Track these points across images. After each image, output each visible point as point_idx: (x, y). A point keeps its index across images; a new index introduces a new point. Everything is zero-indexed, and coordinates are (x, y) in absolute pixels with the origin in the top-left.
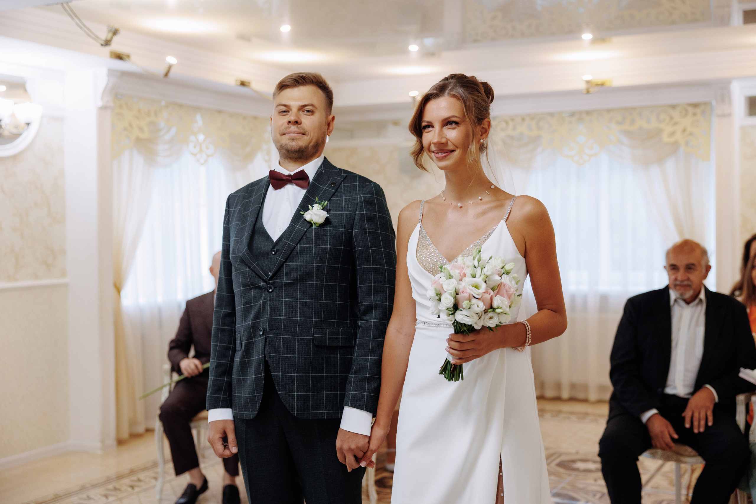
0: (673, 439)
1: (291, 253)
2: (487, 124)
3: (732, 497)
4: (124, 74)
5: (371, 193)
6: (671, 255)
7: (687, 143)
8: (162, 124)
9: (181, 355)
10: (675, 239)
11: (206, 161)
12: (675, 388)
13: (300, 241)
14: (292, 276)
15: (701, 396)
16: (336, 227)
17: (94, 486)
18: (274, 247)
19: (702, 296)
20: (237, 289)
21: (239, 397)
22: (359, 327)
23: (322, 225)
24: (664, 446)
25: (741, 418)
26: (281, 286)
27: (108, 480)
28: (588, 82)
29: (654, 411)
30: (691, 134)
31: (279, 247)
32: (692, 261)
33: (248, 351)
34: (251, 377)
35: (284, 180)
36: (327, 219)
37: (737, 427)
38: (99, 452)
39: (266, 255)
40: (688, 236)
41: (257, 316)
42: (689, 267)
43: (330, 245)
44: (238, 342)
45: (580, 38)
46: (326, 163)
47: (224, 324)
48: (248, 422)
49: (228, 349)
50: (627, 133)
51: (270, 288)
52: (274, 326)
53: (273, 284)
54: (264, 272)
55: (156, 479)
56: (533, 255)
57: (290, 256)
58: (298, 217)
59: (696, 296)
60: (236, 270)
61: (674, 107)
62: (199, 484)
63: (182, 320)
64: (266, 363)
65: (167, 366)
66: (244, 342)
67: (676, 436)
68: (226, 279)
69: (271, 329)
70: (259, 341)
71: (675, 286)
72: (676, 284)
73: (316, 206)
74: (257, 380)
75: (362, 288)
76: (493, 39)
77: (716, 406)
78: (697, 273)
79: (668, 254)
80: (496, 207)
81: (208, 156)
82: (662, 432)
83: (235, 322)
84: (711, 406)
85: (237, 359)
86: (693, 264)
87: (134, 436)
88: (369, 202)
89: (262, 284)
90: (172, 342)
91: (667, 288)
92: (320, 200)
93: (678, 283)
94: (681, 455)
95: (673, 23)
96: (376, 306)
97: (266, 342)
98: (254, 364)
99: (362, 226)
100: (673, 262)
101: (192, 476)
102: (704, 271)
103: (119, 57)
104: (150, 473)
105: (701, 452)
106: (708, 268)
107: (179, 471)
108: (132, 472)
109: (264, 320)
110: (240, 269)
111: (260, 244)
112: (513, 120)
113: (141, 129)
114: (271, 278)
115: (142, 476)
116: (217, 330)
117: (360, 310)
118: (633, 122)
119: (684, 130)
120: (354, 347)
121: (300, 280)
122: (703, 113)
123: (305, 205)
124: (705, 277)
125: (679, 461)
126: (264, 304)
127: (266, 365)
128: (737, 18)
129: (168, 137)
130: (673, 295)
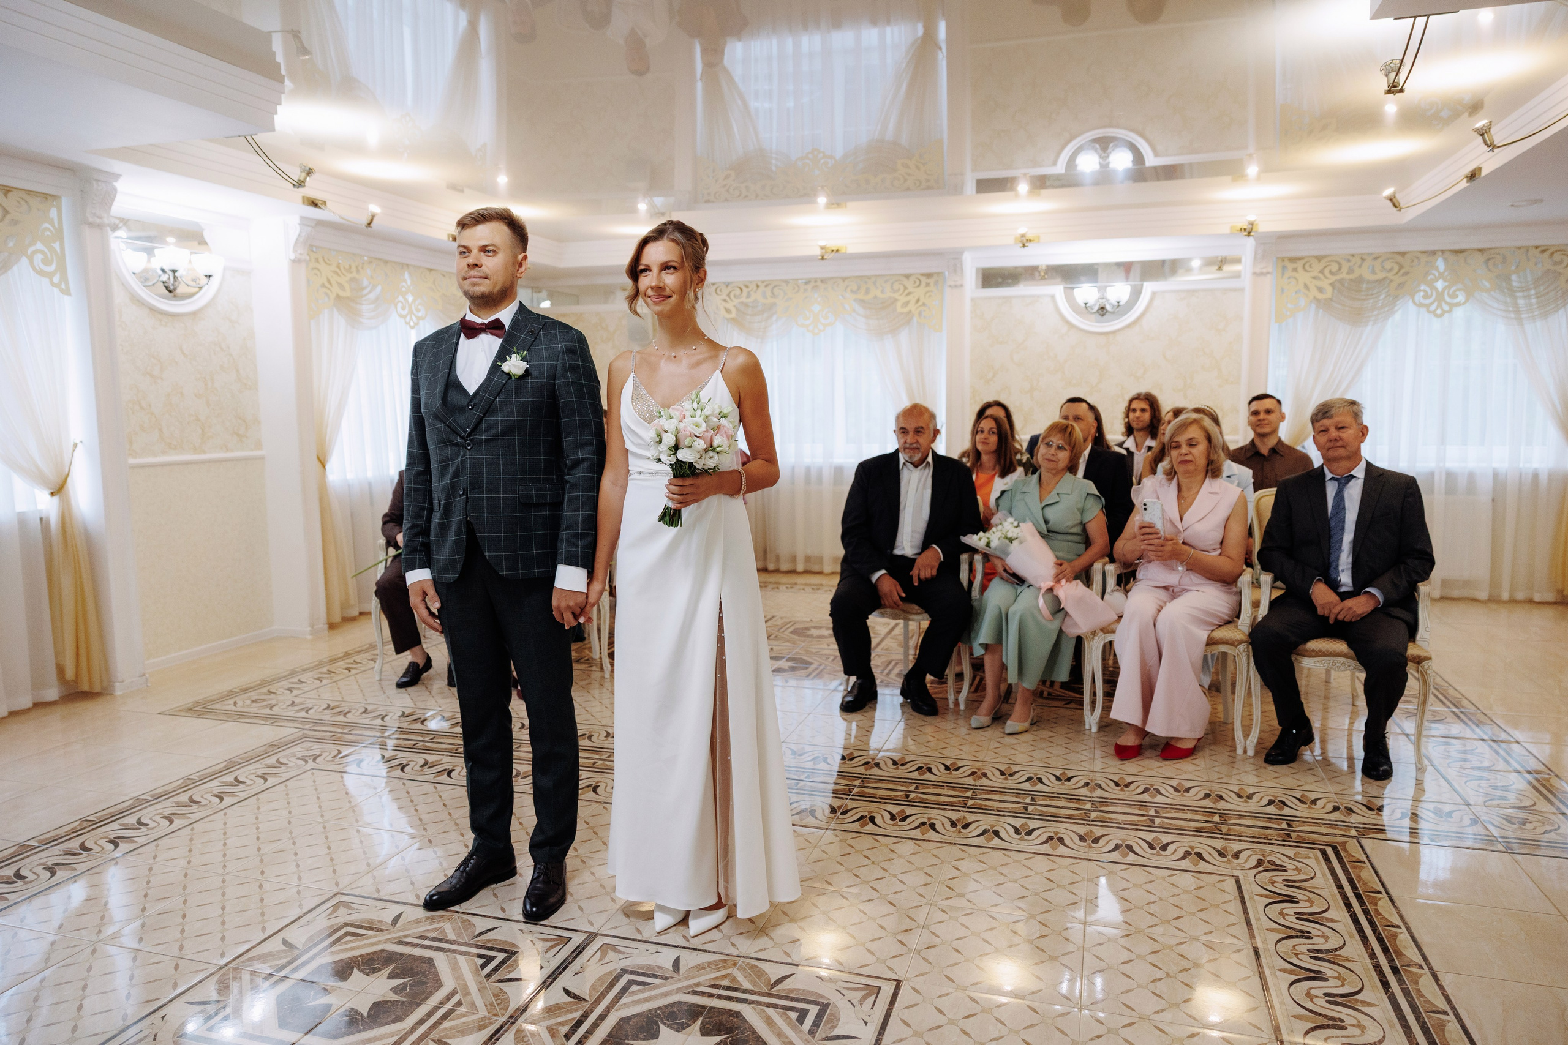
0: (900, 597)
1: (490, 407)
2: (703, 273)
3: (956, 650)
4: (320, 223)
5: (573, 341)
6: (901, 418)
7: (920, 314)
8: (365, 282)
9: (396, 529)
10: (906, 404)
11: (417, 324)
12: (903, 549)
13: (498, 394)
14: (493, 431)
15: (928, 554)
16: (537, 378)
17: (305, 670)
18: (471, 401)
19: (930, 459)
20: (431, 446)
21: (438, 560)
22: (568, 482)
23: (522, 377)
24: (892, 604)
25: (964, 576)
26: (481, 442)
27: (321, 664)
28: (822, 248)
29: (883, 572)
30: (924, 304)
31: (476, 401)
32: (921, 424)
33: (447, 512)
34: (451, 539)
35: (476, 329)
36: (527, 370)
37: (961, 585)
38: (309, 637)
39: (462, 410)
40: (919, 401)
41: (456, 475)
42: (918, 431)
43: (532, 398)
44: (436, 502)
45: (815, 202)
46: (522, 307)
47: (416, 483)
48: (448, 586)
49: (423, 508)
50: (862, 302)
51: (469, 445)
52: (475, 485)
53: (471, 440)
54: (461, 428)
55: (374, 660)
56: (747, 405)
57: (489, 410)
58: (495, 369)
59: (923, 460)
60: (430, 426)
61: (907, 276)
62: (421, 662)
63: (395, 493)
64: (468, 523)
65: (382, 541)
66: (442, 502)
67: (903, 595)
68: (418, 436)
69: (473, 488)
70: (459, 502)
71: (905, 448)
72: (906, 447)
73: (514, 356)
74: (457, 542)
75: (567, 443)
76: (726, 200)
77: (941, 564)
78: (925, 436)
79: (898, 418)
80: (710, 358)
81: (419, 318)
82: (891, 591)
83: (431, 481)
84: (937, 565)
85: (436, 519)
86: (922, 427)
87: (347, 620)
88: (570, 351)
89: (459, 440)
90: (385, 515)
91: (897, 452)
92: (517, 349)
93: (908, 446)
94: (910, 613)
95: (908, 189)
96: (584, 460)
97: (467, 502)
98: (454, 526)
99: (564, 376)
100: (903, 425)
101: (414, 655)
102: (932, 435)
103: (314, 204)
104: (368, 655)
105: (927, 609)
106: (937, 432)
107: (399, 650)
108: (347, 655)
109: (465, 479)
110: (434, 425)
111: (454, 397)
112: (747, 287)
113: (341, 286)
114: (470, 434)
115: (358, 658)
116: (410, 489)
117: (566, 465)
118: (867, 291)
119: (918, 301)
120: (562, 503)
121: (502, 436)
122: (936, 283)
123: (502, 355)
124: (933, 440)
125: (906, 619)
126: (463, 461)
127: (469, 528)
128: (970, 187)
129: (372, 296)
130: (902, 458)
